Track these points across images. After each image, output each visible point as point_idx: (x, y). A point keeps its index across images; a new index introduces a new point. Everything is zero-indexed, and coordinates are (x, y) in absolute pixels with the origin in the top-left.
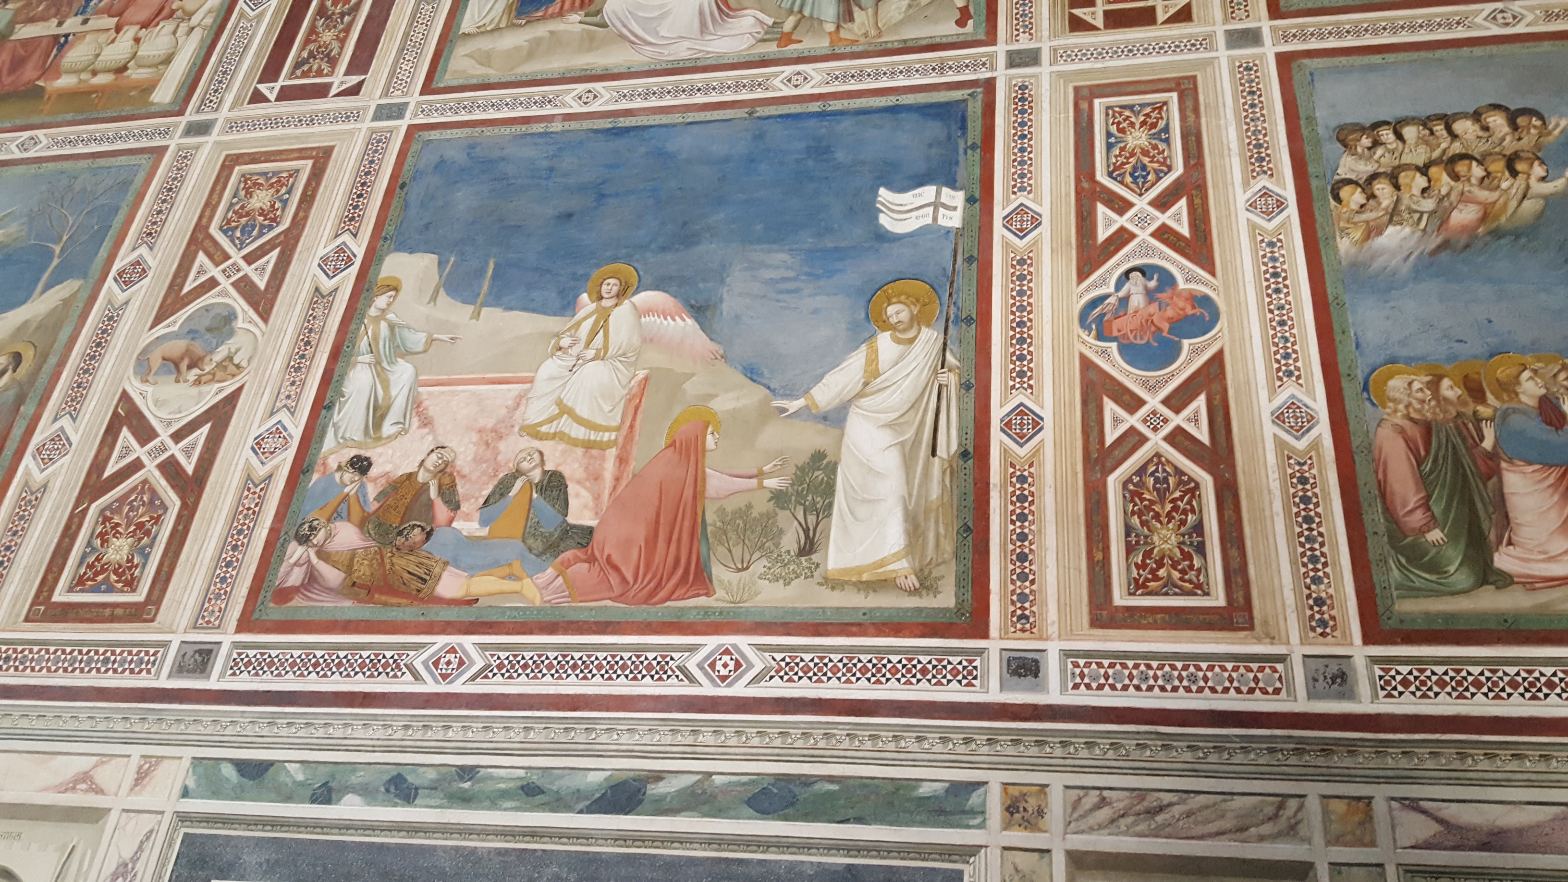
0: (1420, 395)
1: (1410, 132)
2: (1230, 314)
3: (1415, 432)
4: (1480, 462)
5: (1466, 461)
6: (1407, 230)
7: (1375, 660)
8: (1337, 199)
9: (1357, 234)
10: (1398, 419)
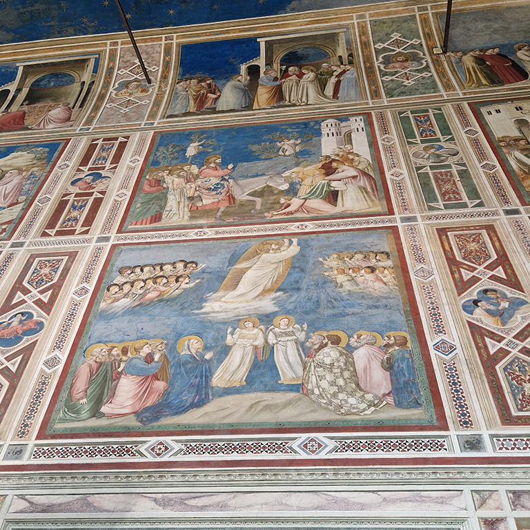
0: (103, 354)
1: (146, 269)
2: (47, 328)
3: (95, 366)
4: (114, 375)
5: (109, 375)
6: (129, 299)
7: (36, 445)
8: (108, 290)
9: (109, 302)
10: (91, 362)
